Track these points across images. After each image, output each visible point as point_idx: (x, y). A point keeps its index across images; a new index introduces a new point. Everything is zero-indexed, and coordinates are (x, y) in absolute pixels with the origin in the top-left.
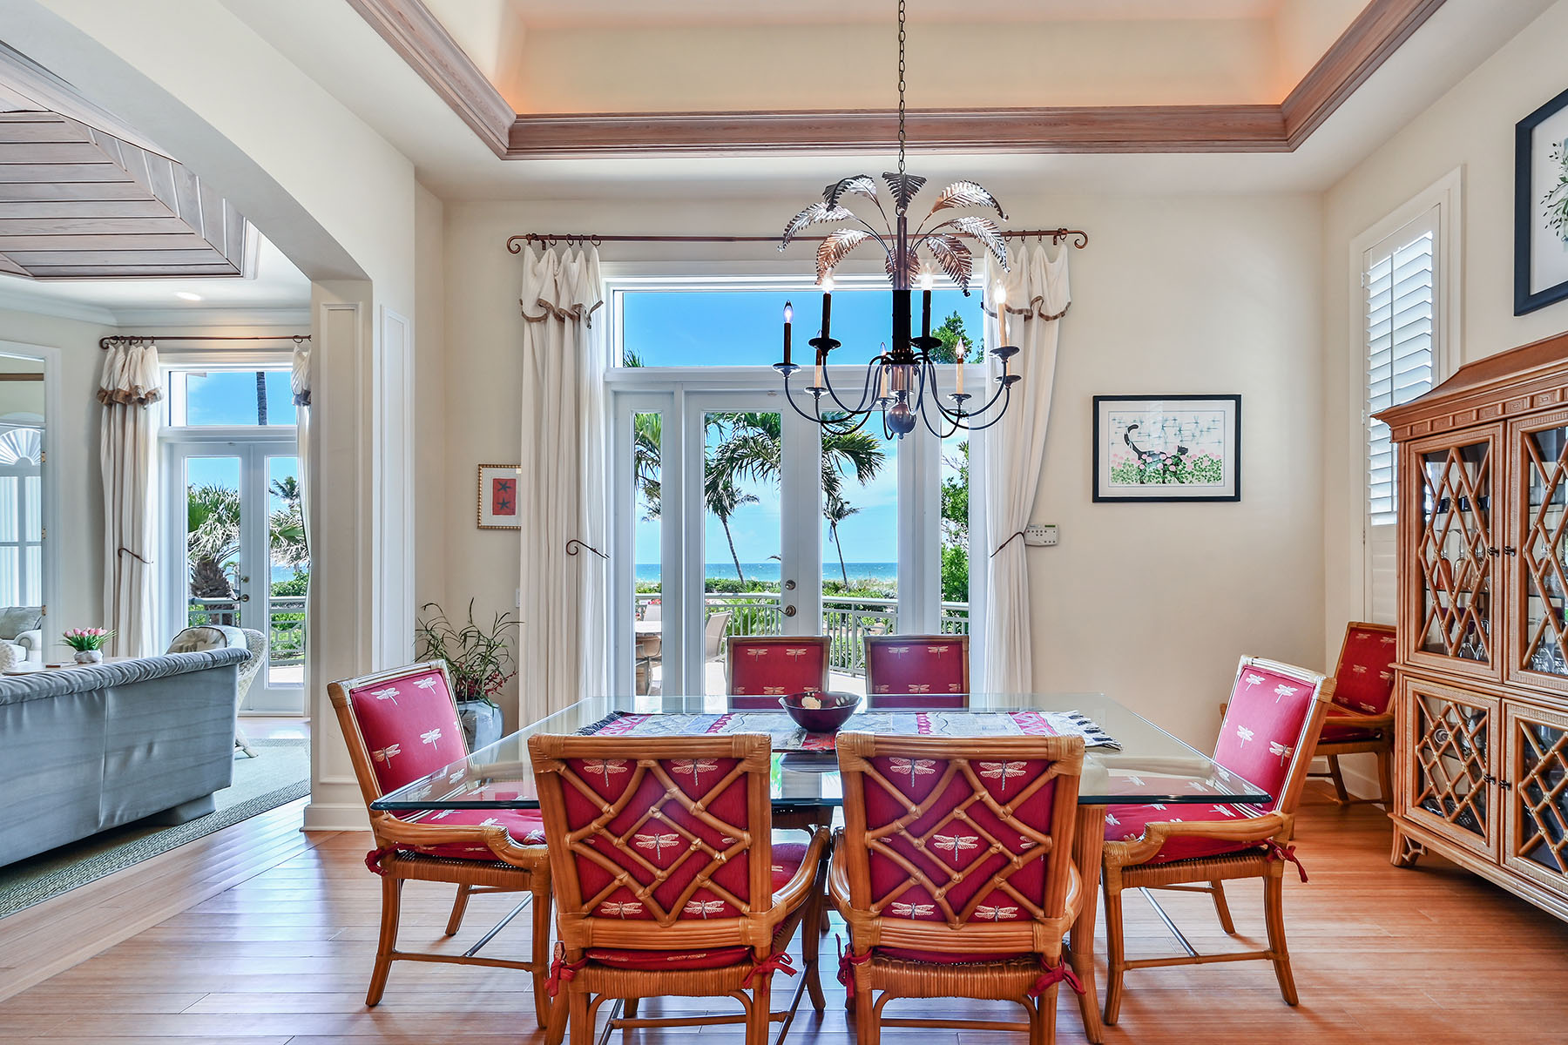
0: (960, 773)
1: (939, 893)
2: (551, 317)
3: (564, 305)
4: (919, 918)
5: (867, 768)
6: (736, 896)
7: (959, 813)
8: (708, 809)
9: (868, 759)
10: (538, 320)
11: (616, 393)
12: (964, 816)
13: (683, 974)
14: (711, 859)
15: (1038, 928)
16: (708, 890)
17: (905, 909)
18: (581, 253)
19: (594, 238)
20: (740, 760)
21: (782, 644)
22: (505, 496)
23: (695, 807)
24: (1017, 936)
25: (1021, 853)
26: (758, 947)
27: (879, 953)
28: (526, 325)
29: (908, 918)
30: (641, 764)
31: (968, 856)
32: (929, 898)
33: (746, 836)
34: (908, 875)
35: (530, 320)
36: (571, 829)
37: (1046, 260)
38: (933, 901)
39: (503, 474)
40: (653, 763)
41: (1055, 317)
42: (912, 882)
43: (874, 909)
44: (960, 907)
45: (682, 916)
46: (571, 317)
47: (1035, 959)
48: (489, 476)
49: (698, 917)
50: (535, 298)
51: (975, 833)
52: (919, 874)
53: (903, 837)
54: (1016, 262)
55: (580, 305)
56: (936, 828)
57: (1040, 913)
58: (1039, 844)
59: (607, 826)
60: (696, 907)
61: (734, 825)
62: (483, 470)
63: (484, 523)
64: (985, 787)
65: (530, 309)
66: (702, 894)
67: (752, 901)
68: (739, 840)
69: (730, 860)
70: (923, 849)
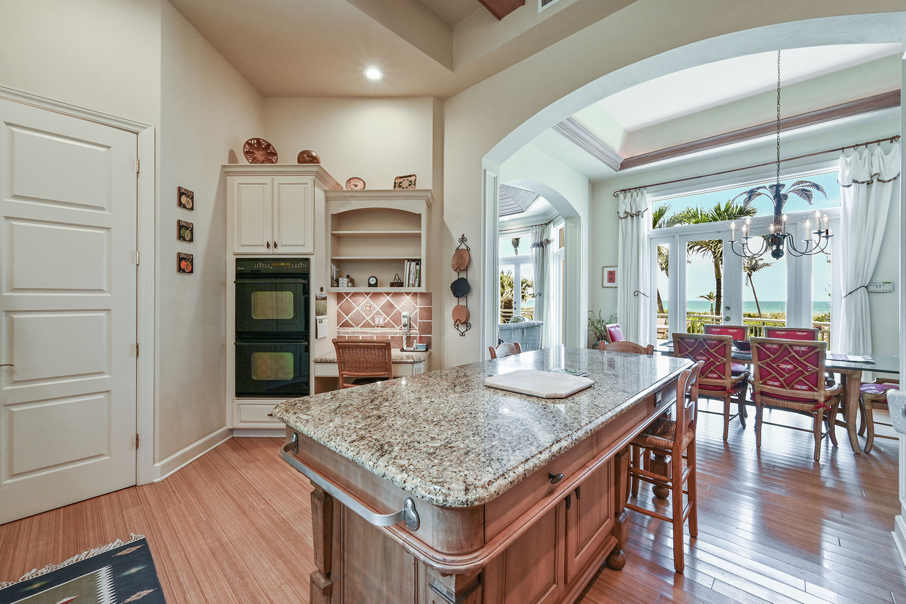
0: (786, 348)
1: (781, 379)
2: (629, 216)
3: (634, 212)
4: (775, 386)
5: (758, 345)
6: (721, 373)
7: (786, 358)
8: (715, 352)
9: (758, 343)
10: (624, 218)
11: (650, 238)
12: (788, 359)
13: (706, 391)
14: (715, 364)
15: (815, 393)
16: (714, 371)
17: (771, 383)
18: (640, 193)
19: (645, 186)
20: (724, 341)
21: (727, 328)
22: (612, 277)
23: (712, 351)
24: (809, 395)
25: (809, 371)
26: (727, 387)
27: (762, 393)
28: (620, 219)
29: (772, 385)
30: (699, 340)
31: (790, 371)
32: (778, 381)
33: (725, 359)
34: (771, 374)
35: (621, 218)
36: (680, 354)
37: (883, 154)
38: (780, 382)
39: (612, 269)
40: (702, 340)
41: (889, 181)
42: (773, 375)
43: (761, 382)
44: (789, 384)
45: (706, 377)
46: (636, 215)
47: (815, 401)
48: (606, 270)
49: (711, 378)
50: (624, 211)
51: (792, 364)
52: (774, 373)
53: (769, 363)
54: (861, 159)
55: (640, 211)
56: (780, 362)
57: (816, 389)
58: (815, 369)
59: (689, 353)
60: (710, 375)
61: (722, 356)
62: (604, 268)
63: (604, 286)
64: (794, 352)
65: (622, 215)
66: (712, 372)
67: (726, 375)
68: (723, 360)
69: (720, 364)
70: (776, 367)
